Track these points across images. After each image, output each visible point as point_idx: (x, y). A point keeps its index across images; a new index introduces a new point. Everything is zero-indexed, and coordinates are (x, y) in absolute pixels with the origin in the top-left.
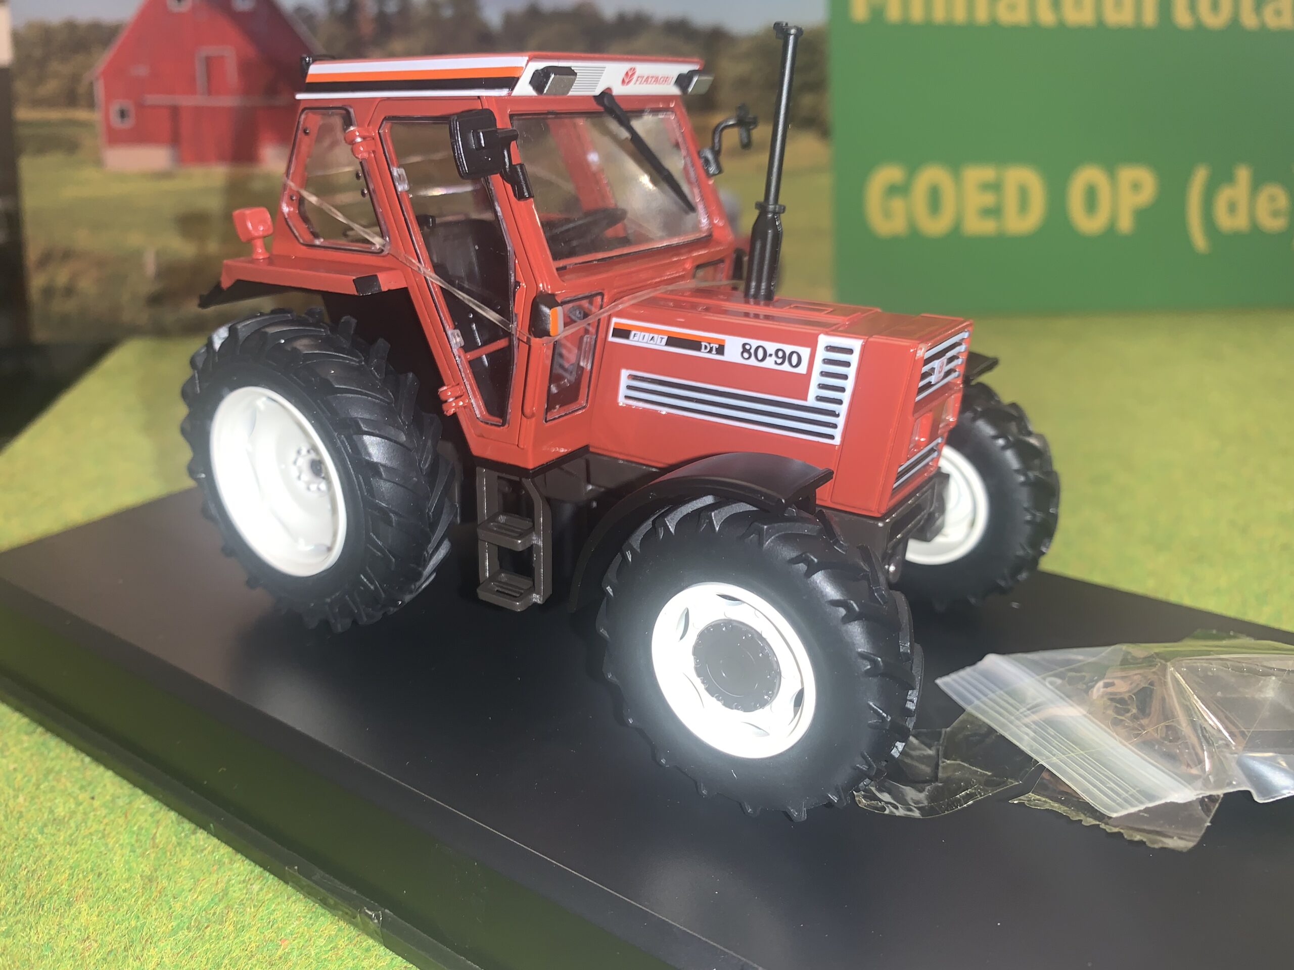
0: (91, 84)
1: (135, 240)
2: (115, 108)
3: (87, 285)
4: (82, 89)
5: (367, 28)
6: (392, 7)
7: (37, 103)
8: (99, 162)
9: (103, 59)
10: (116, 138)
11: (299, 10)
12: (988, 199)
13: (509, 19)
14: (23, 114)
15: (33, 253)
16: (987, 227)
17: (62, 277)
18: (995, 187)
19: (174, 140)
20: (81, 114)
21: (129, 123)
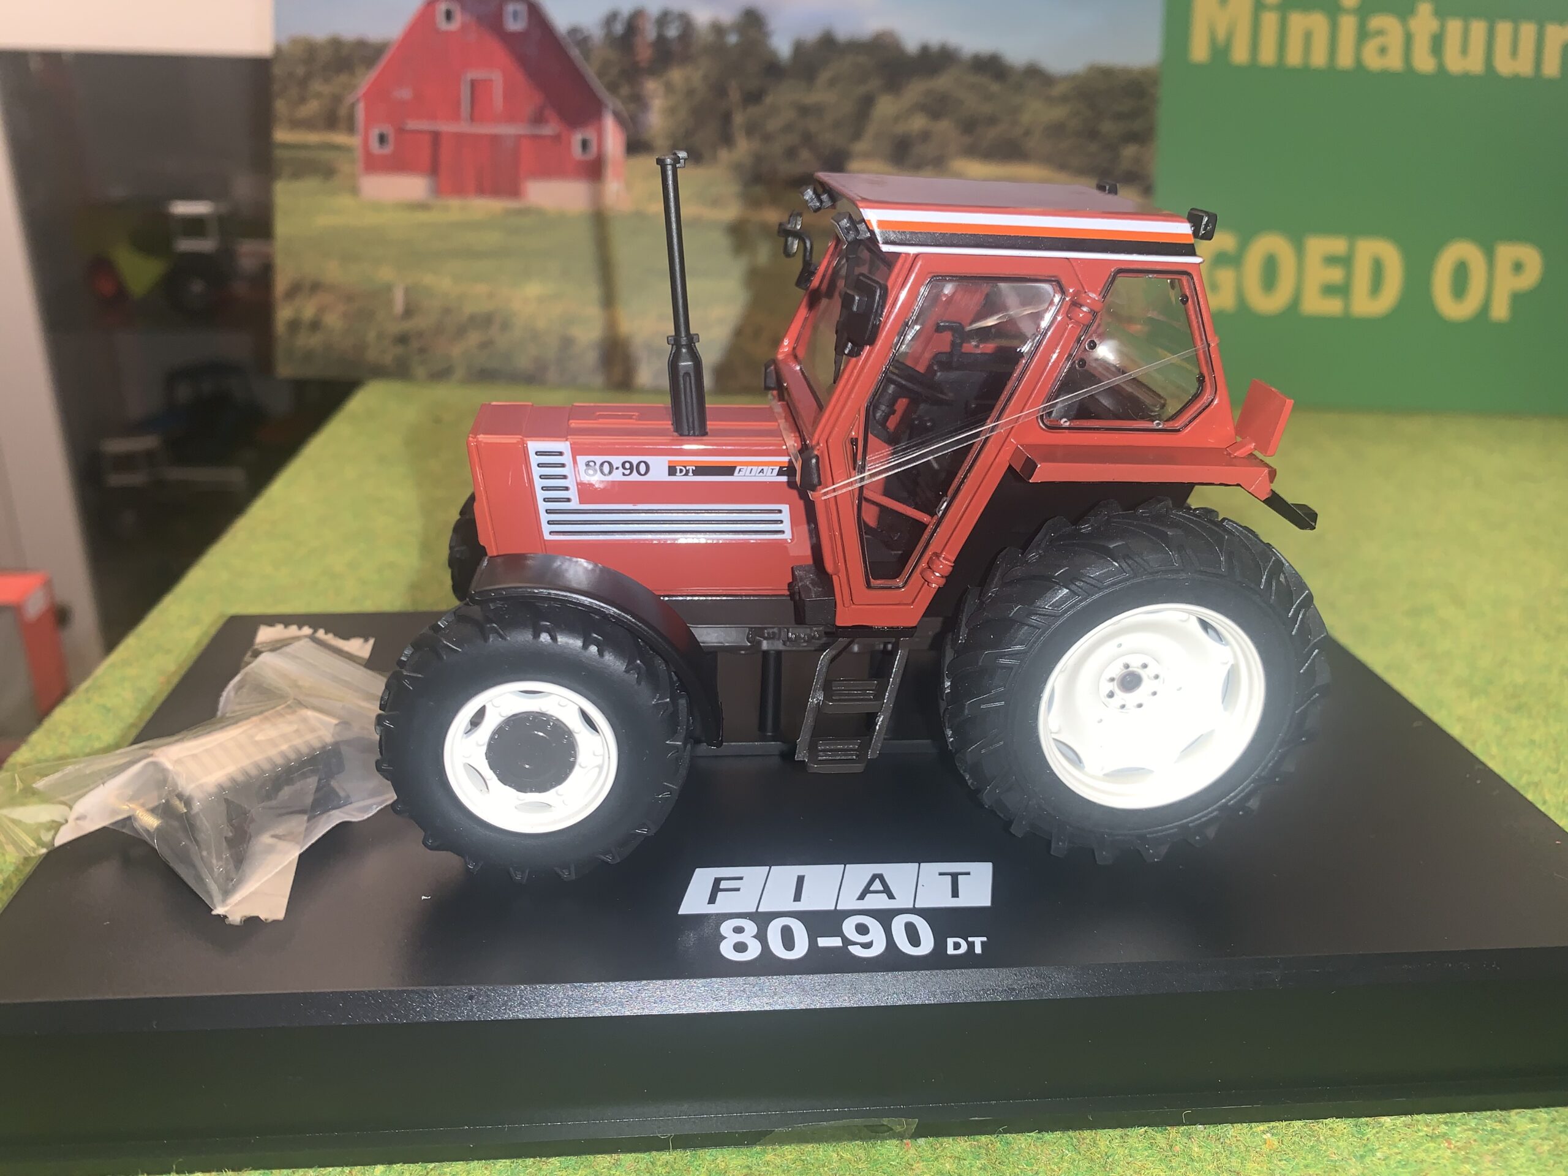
0: (353, 106)
1: (385, 274)
2: (375, 133)
3: (333, 320)
4: (343, 111)
5: (644, 54)
6: (672, 32)
7: (296, 124)
8: (354, 191)
9: (365, 80)
10: (374, 165)
11: (574, 31)
12: (1335, 275)
14: (282, 135)
15: (281, 283)
17: (309, 311)
18: (1345, 261)
19: (433, 170)
20: (340, 138)
21: (388, 150)
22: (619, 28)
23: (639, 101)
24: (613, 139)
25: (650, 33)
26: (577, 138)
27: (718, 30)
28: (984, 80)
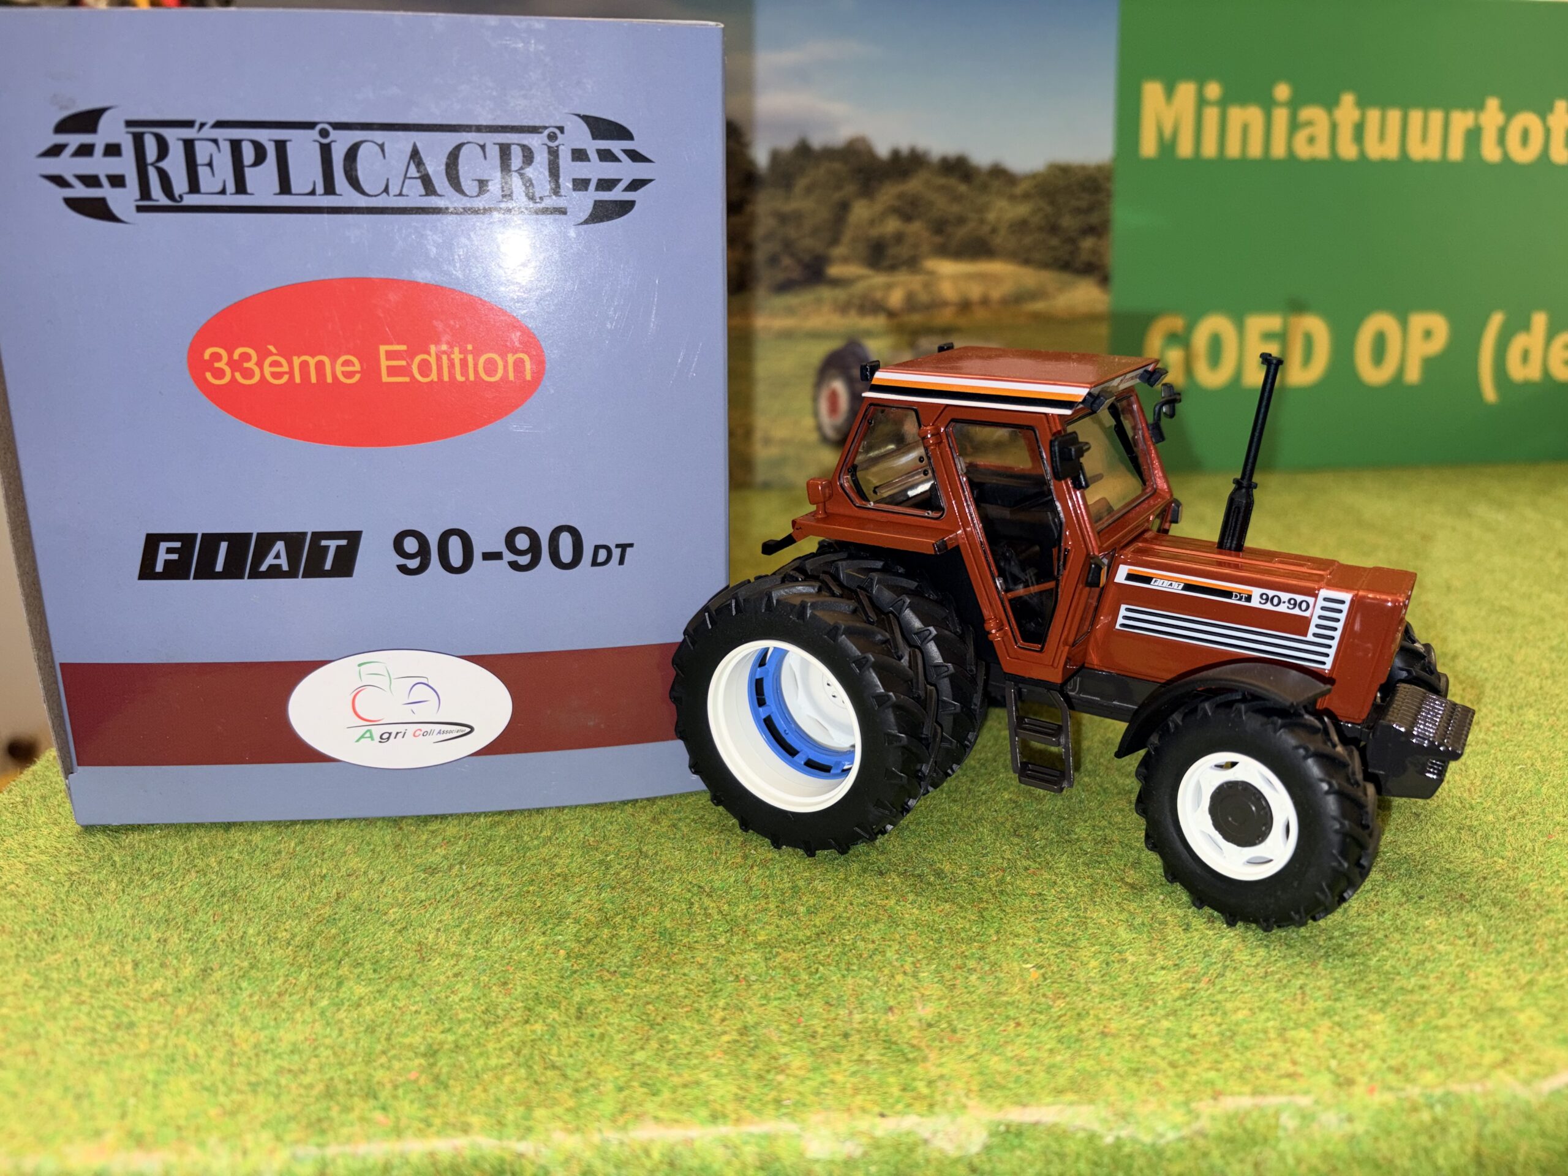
12: (1271, 348)
18: (1282, 337)
28: (952, 182)
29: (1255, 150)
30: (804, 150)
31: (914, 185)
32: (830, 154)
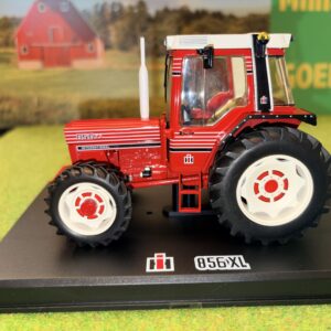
0: (13, 40)
1: (31, 93)
2: (22, 48)
3: (15, 109)
4: (10, 41)
5: (108, 17)
6: (117, 9)
8: (17, 67)
10: (22, 58)
11: (84, 11)
12: (324, 75)
13: (158, 13)
16: (323, 85)
17: (7, 107)
19: (42, 58)
20: (10, 50)
21: (27, 53)
22: (99, 9)
23: (107, 33)
24: (99, 46)
25: (109, 10)
26: (88, 46)
27: (131, 8)
28: (217, 21)
29: (318, 8)
30: (166, 11)
31: (204, 21)
32: (175, 11)
